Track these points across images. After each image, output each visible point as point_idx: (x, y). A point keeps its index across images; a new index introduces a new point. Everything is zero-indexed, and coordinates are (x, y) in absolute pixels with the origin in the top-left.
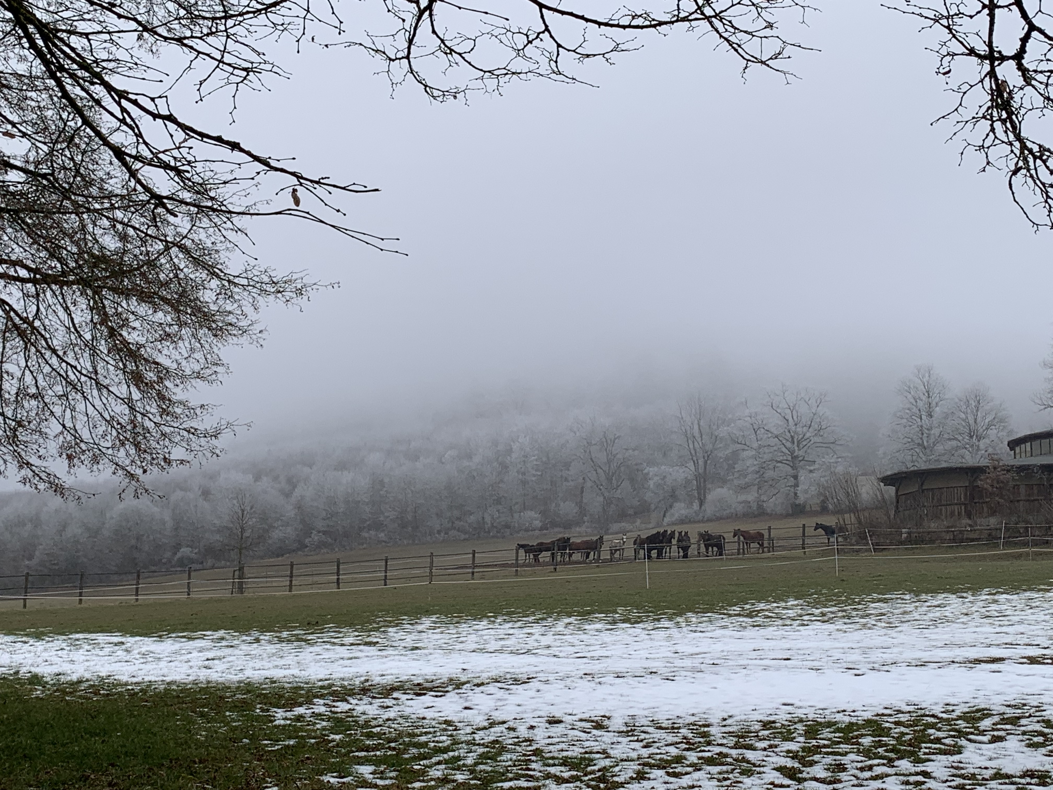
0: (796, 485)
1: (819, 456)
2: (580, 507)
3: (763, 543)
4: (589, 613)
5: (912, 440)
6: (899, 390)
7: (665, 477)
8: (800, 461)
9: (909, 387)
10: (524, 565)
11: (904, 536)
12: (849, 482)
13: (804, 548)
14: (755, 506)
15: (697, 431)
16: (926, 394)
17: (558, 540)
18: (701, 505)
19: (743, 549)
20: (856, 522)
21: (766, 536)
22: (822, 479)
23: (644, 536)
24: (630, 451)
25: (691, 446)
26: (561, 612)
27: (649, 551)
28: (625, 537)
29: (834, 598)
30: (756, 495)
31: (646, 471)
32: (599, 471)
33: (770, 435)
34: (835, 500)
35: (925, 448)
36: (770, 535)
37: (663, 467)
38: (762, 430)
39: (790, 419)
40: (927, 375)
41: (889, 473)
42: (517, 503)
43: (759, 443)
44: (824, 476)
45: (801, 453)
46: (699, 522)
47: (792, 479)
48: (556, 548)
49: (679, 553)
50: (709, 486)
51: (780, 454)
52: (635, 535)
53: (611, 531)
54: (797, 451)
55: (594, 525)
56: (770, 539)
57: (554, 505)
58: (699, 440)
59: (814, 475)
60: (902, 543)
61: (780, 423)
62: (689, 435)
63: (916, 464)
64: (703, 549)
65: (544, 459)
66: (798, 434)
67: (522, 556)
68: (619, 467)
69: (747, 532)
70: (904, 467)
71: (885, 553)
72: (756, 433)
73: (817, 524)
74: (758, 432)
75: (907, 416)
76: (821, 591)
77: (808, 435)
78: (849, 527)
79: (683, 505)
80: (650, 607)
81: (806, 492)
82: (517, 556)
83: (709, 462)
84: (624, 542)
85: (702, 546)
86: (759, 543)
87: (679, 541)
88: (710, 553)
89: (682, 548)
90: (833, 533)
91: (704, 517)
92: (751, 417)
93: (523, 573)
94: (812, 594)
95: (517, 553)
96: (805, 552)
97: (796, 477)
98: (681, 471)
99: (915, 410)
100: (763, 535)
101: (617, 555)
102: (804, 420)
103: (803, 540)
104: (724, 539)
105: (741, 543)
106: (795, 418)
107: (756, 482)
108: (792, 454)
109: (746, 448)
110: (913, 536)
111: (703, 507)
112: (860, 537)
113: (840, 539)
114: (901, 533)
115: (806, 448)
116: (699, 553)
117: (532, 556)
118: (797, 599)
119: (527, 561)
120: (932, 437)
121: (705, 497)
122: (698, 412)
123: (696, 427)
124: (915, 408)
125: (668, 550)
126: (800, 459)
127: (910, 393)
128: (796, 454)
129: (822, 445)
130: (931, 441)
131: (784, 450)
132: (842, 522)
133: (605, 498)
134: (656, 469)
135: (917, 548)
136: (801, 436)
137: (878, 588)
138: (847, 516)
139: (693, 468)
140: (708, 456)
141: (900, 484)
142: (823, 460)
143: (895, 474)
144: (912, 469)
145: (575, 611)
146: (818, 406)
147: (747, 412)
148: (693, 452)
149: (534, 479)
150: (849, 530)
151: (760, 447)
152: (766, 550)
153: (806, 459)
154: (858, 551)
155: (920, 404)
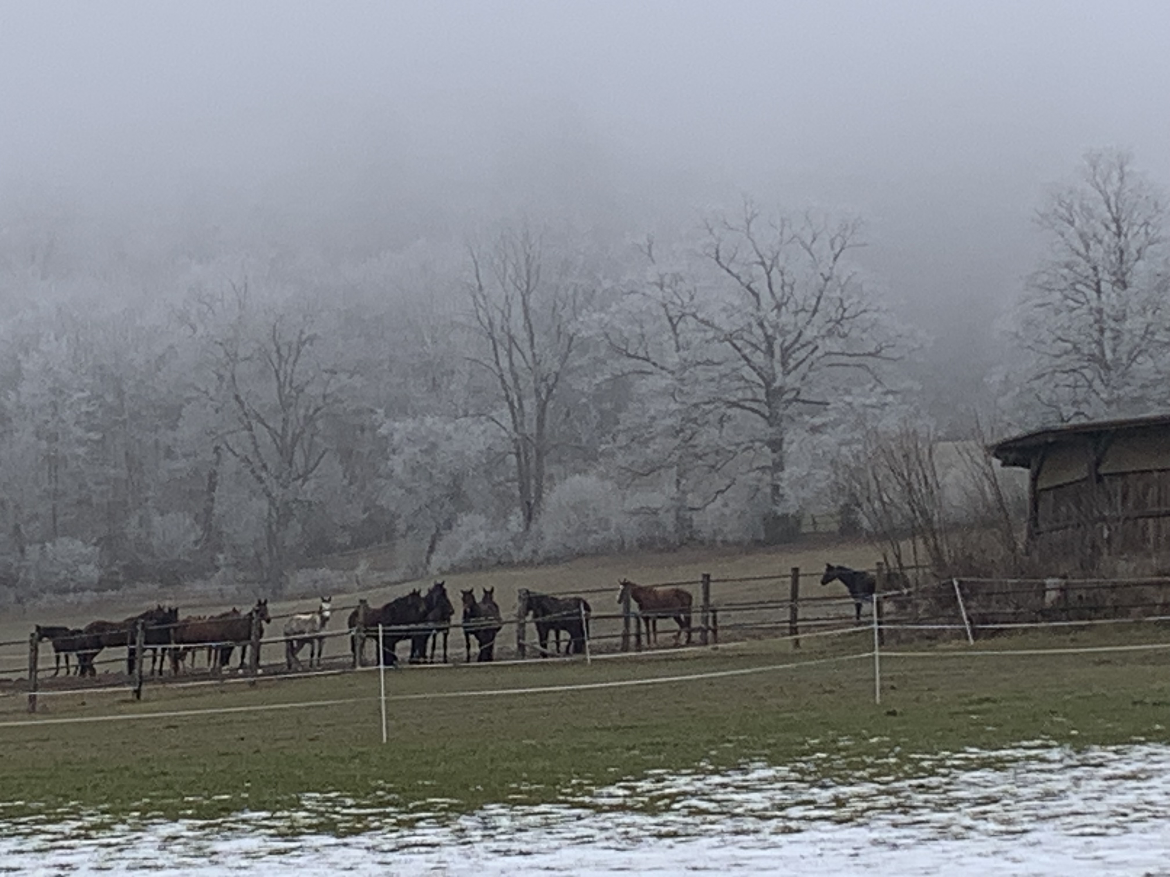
0: (778, 466)
1: (836, 389)
2: (208, 528)
3: (688, 620)
4: (226, 809)
5: (1076, 349)
6: (1044, 216)
7: (434, 446)
8: (789, 402)
9: (1070, 208)
10: (54, 684)
11: (1051, 596)
12: (913, 457)
13: (794, 631)
14: (669, 520)
15: (521, 322)
16: (1113, 227)
17: (148, 615)
18: (529, 518)
19: (638, 636)
20: (929, 562)
21: (698, 599)
22: (844, 450)
23: (376, 605)
24: (343, 377)
25: (504, 363)
26: (150, 807)
27: (390, 641)
28: (326, 606)
29: (869, 760)
30: (673, 491)
31: (383, 431)
32: (259, 429)
33: (710, 334)
34: (877, 504)
35: (1108, 368)
36: (706, 599)
37: (429, 420)
38: (689, 318)
39: (764, 293)
40: (1115, 175)
41: (1016, 432)
42: (36, 517)
43: (684, 353)
44: (848, 443)
45: (792, 381)
46: (524, 564)
47: (767, 450)
48: (140, 639)
49: (468, 647)
50: (550, 469)
51: (737, 384)
52: (352, 599)
53: (289, 589)
54: (780, 376)
55: (241, 576)
56: (707, 607)
57: (134, 521)
58: (526, 347)
59: (825, 437)
60: (1046, 614)
61: (737, 303)
62: (498, 334)
63: (1084, 408)
64: (532, 636)
65: (110, 399)
66: (784, 333)
67: (46, 660)
68: (309, 420)
69: (649, 590)
70: (1052, 417)
71: (1002, 640)
72: (674, 327)
73: (830, 568)
74: (681, 326)
75: (1064, 284)
76: (834, 741)
77: (809, 334)
78: (910, 574)
79: (481, 520)
80: (390, 791)
81: (801, 483)
82: (34, 660)
83: (550, 405)
84: (324, 620)
85: (531, 627)
86: (678, 619)
87: (467, 616)
88: (551, 647)
89: (476, 633)
90: (870, 589)
91: (535, 552)
92: (661, 286)
93: (50, 705)
94: (814, 750)
95: (35, 650)
96: (797, 642)
97: (776, 445)
98: (477, 429)
99: (1084, 268)
100: (690, 597)
101: (304, 654)
102: (798, 295)
103: (794, 611)
104: (587, 608)
105: (633, 621)
106: (776, 289)
107: (674, 458)
108: (768, 385)
109: (648, 367)
110: (1073, 595)
111: (534, 527)
112: (939, 600)
113: (887, 607)
114: (1043, 591)
115: (803, 368)
116: (521, 647)
117: (74, 660)
118: (772, 762)
119: (62, 672)
120: (1127, 337)
121: (539, 497)
122: (524, 273)
123: (517, 310)
124: (1083, 262)
125: (440, 637)
126: (791, 395)
127: (1072, 223)
128: (777, 384)
129: (844, 359)
130: (1124, 348)
131: (746, 371)
132: (892, 563)
133: (272, 503)
134: (410, 424)
135: (1082, 628)
136: (790, 338)
137: (983, 731)
138: (905, 545)
139: (507, 422)
140: (550, 391)
141: (1043, 459)
142: (848, 399)
143: (1031, 436)
144: (1074, 422)
145: (190, 805)
146: (836, 257)
147: (651, 274)
148: (508, 377)
149: (81, 451)
150: (912, 581)
151: (684, 366)
152: (696, 636)
153: (803, 396)
154: (933, 637)
155: (1097, 252)
